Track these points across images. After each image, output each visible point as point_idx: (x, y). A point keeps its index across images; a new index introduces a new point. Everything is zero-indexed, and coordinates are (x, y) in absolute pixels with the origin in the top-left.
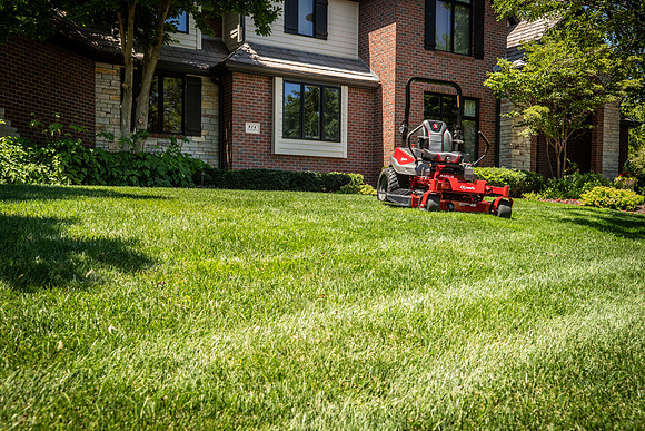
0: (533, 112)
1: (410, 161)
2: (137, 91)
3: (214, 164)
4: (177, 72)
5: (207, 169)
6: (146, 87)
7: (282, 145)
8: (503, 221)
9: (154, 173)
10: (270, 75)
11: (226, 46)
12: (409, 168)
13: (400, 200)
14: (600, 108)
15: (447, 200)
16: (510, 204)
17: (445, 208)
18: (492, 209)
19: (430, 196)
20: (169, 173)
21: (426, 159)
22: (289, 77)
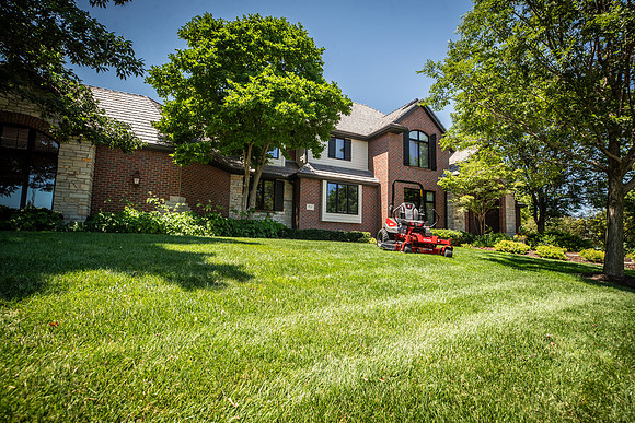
0: (465, 199)
1: (395, 225)
2: (251, 188)
3: (289, 226)
4: (272, 178)
5: (285, 229)
6: (256, 186)
7: (326, 217)
8: (448, 259)
9: (257, 230)
10: (320, 179)
11: (297, 165)
12: (394, 229)
13: (389, 246)
14: (503, 197)
15: (415, 247)
16: (452, 249)
17: (415, 251)
18: (441, 252)
19: (406, 245)
20: (265, 231)
21: (403, 224)
22: (331, 180)
